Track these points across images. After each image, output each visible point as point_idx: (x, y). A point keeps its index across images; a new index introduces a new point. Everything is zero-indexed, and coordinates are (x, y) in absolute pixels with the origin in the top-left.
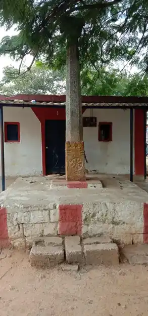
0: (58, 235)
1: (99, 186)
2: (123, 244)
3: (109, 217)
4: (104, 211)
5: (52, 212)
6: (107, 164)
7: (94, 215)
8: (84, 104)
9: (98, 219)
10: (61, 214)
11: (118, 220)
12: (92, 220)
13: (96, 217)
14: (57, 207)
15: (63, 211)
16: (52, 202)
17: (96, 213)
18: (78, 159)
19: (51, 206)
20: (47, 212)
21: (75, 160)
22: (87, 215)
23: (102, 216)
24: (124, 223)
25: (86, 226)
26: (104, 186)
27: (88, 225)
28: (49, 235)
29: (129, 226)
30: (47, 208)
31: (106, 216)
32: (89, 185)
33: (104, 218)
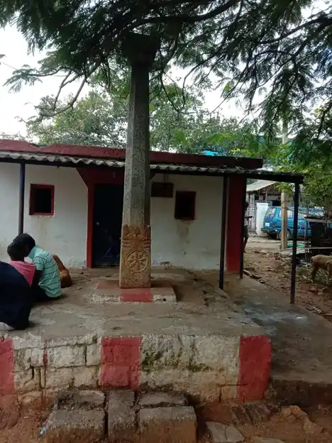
0: (99, 387)
1: (171, 298)
2: (204, 401)
3: (185, 359)
4: (176, 349)
5: (90, 349)
6: (185, 253)
7: (159, 356)
8: (154, 166)
9: (166, 361)
10: (105, 352)
11: (198, 363)
12: (155, 362)
13: (162, 359)
14: (100, 340)
15: (109, 348)
16: (91, 332)
17: (163, 352)
18: (141, 253)
19: (88, 338)
20: (82, 349)
21: (134, 254)
22: (147, 354)
23: (173, 356)
24: (207, 368)
25: (146, 373)
26: (179, 298)
27: (148, 371)
28: (83, 387)
29: (214, 372)
30: (81, 342)
31: (179, 356)
32: (156, 297)
33: (175, 361)
